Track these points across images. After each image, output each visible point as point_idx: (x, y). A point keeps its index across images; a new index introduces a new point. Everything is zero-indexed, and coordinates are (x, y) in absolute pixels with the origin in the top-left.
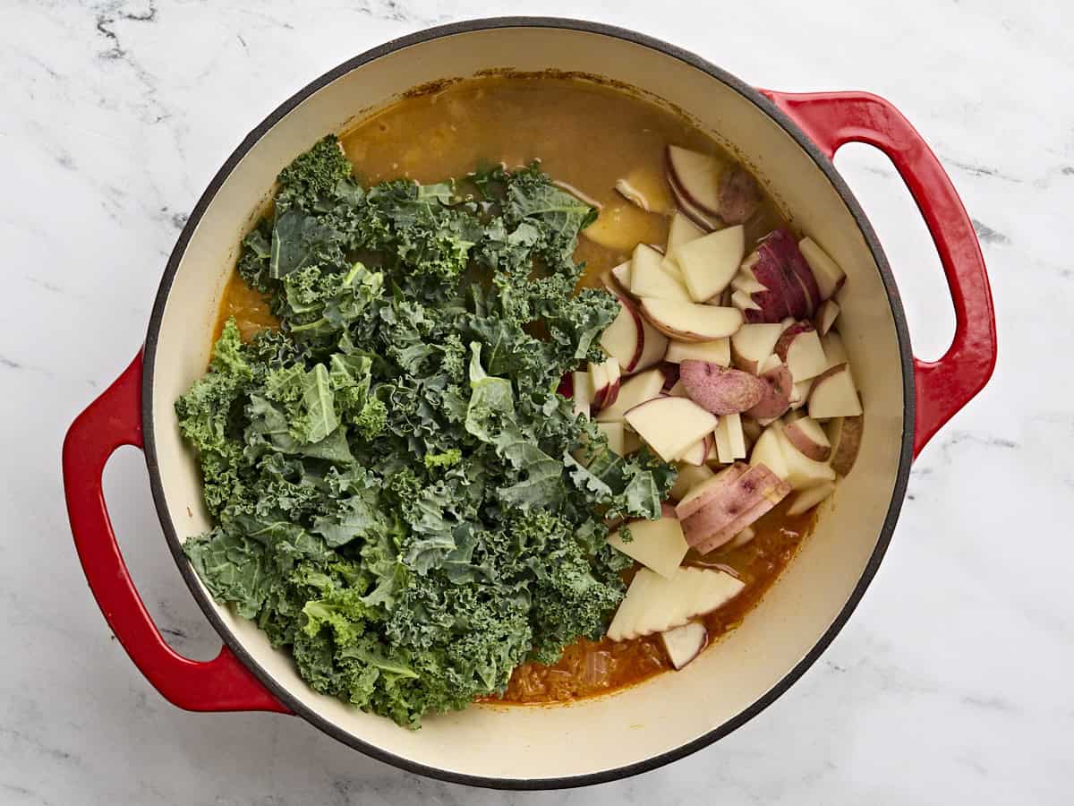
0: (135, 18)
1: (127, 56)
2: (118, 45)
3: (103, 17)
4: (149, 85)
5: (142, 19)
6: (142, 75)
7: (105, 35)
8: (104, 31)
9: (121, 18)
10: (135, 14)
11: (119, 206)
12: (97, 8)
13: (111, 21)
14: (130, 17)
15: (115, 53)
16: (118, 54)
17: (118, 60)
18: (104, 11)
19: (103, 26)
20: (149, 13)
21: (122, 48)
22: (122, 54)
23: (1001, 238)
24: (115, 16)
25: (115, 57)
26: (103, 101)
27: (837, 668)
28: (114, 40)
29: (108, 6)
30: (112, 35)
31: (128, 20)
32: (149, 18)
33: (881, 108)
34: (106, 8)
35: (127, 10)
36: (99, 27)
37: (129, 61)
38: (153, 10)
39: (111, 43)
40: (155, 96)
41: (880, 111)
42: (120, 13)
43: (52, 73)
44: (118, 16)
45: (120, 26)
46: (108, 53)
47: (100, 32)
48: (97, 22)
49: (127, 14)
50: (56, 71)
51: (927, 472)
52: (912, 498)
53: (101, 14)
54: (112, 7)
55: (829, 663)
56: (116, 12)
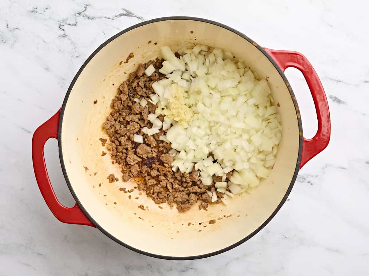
0: (71, 25)
1: (68, 37)
2: (65, 33)
3: (60, 24)
4: (74, 46)
5: (73, 25)
6: (72, 43)
8: (61, 29)
9: (66, 25)
10: (70, 24)
11: (63, 83)
12: (59, 21)
13: (63, 26)
14: (69, 24)
15: (64, 35)
16: (65, 36)
18: (61, 23)
19: (60, 27)
20: (75, 23)
21: (66, 34)
22: (66, 36)
23: (344, 103)
24: (64, 24)
25: (64, 37)
26: (60, 51)
27: (286, 237)
28: (64, 31)
29: (62, 21)
30: (63, 30)
31: (68, 26)
32: (75, 25)
33: (301, 57)
34: (61, 21)
35: (68, 22)
36: (59, 27)
37: (68, 38)
38: (76, 22)
39: (63, 32)
40: (76, 49)
41: (301, 58)
42: (66, 23)
43: (44, 41)
44: (65, 24)
45: (66, 27)
46: (62, 35)
47: (59, 29)
48: (59, 26)
49: (68, 23)
50: (45, 41)
51: (317, 176)
52: (312, 184)
53: (60, 23)
54: (64, 21)
55: (283, 236)
56: (65, 23)
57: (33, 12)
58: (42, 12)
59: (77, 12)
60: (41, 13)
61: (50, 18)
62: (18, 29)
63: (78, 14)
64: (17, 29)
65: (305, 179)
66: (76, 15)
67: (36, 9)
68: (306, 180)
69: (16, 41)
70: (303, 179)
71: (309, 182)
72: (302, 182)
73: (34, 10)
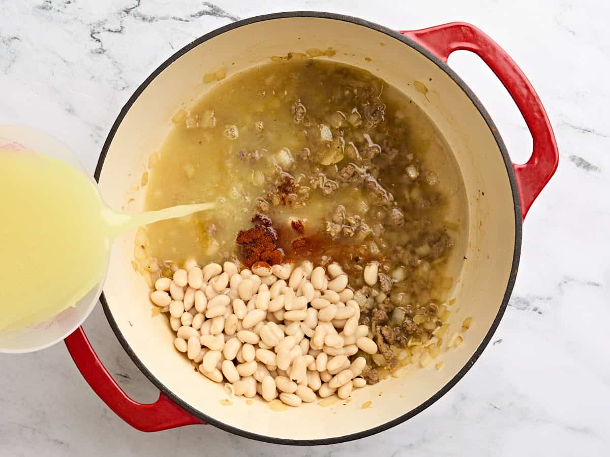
0: (112, 31)
1: (107, 52)
2: (102, 46)
3: (94, 30)
4: (118, 68)
5: (116, 32)
6: (115, 63)
7: (95, 40)
8: (94, 38)
9: (104, 31)
10: (111, 29)
11: (100, 136)
12: (90, 25)
13: (99, 33)
14: (109, 30)
15: (100, 50)
16: (102, 51)
17: (102, 55)
18: (94, 28)
19: (94, 35)
20: (120, 29)
21: (104, 48)
22: (104, 51)
23: (596, 168)
24: (100, 30)
25: (100, 53)
26: (93, 77)
27: (495, 407)
28: (100, 43)
29: (97, 24)
30: (99, 41)
31: (108, 32)
32: (120, 32)
34: (95, 25)
35: (107, 27)
36: (92, 36)
37: (108, 55)
38: (122, 27)
39: (97, 45)
40: (122, 75)
42: (104, 28)
43: (65, 61)
44: (102, 30)
45: (103, 36)
46: (96, 50)
47: (92, 39)
48: (90, 33)
49: (107, 29)
50: (66, 59)
51: (549, 299)
52: (540, 313)
53: (92, 28)
54: (99, 25)
55: (491, 404)
56: (101, 27)
57: (44, 8)
58: (61, 8)
59: (124, 9)
60: (59, 11)
61: (75, 19)
62: (18, 39)
63: (125, 11)
64: (15, 38)
65: (528, 304)
66: (121, 14)
67: (50, 3)
68: (530, 307)
69: (13, 61)
70: (524, 303)
71: (535, 310)
72: (524, 309)
73: (47, 6)
